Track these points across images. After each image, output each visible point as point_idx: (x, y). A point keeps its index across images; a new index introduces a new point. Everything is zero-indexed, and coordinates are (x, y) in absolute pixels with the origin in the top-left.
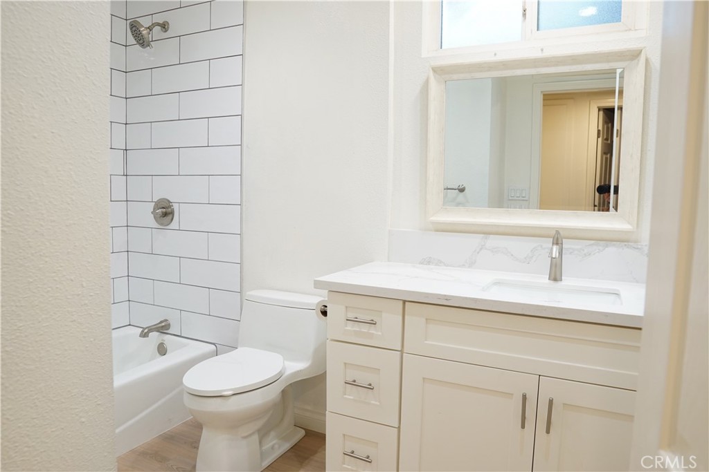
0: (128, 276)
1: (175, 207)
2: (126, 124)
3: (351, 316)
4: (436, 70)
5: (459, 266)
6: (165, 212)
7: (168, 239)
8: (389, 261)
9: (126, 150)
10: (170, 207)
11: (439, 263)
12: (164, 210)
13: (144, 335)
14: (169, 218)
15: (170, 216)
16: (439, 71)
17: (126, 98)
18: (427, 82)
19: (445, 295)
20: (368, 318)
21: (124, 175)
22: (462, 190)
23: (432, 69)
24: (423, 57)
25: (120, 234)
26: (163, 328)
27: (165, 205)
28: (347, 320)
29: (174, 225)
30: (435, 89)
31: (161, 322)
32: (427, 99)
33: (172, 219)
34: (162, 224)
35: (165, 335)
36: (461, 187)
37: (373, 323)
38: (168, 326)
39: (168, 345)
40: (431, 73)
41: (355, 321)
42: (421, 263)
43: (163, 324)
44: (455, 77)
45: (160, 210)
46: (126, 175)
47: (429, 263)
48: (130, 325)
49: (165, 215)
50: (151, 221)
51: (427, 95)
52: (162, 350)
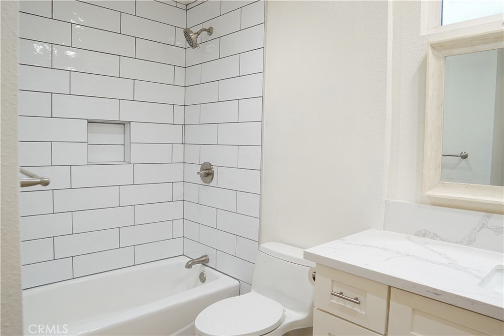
0: (183, 219)
1: (215, 169)
2: (185, 106)
3: (337, 290)
4: (434, 47)
5: (457, 242)
6: (208, 173)
7: (210, 194)
8: (384, 230)
9: (184, 125)
10: (210, 169)
11: (435, 236)
12: (207, 171)
13: (189, 266)
14: (210, 177)
15: (211, 177)
16: (438, 47)
17: (185, 87)
18: (425, 60)
19: (435, 289)
20: (352, 295)
21: (182, 144)
22: (465, 157)
23: (431, 45)
24: (421, 35)
25: (179, 187)
26: (204, 261)
27: (208, 167)
28: (332, 294)
29: (213, 183)
30: (433, 65)
31: (203, 257)
32: (426, 76)
33: (212, 178)
34: (205, 182)
35: (205, 266)
36: (463, 154)
37: (356, 301)
38: (207, 261)
39: (206, 275)
40: (430, 50)
41: (340, 295)
42: (417, 235)
43: (204, 259)
44: (455, 51)
45: (204, 171)
46: (184, 144)
47: (424, 235)
48: (183, 255)
49: (208, 175)
50: (198, 179)
51: (425, 72)
52: (202, 278)
